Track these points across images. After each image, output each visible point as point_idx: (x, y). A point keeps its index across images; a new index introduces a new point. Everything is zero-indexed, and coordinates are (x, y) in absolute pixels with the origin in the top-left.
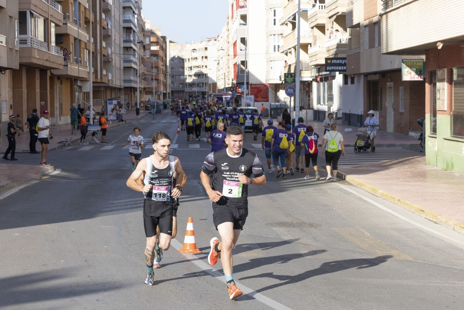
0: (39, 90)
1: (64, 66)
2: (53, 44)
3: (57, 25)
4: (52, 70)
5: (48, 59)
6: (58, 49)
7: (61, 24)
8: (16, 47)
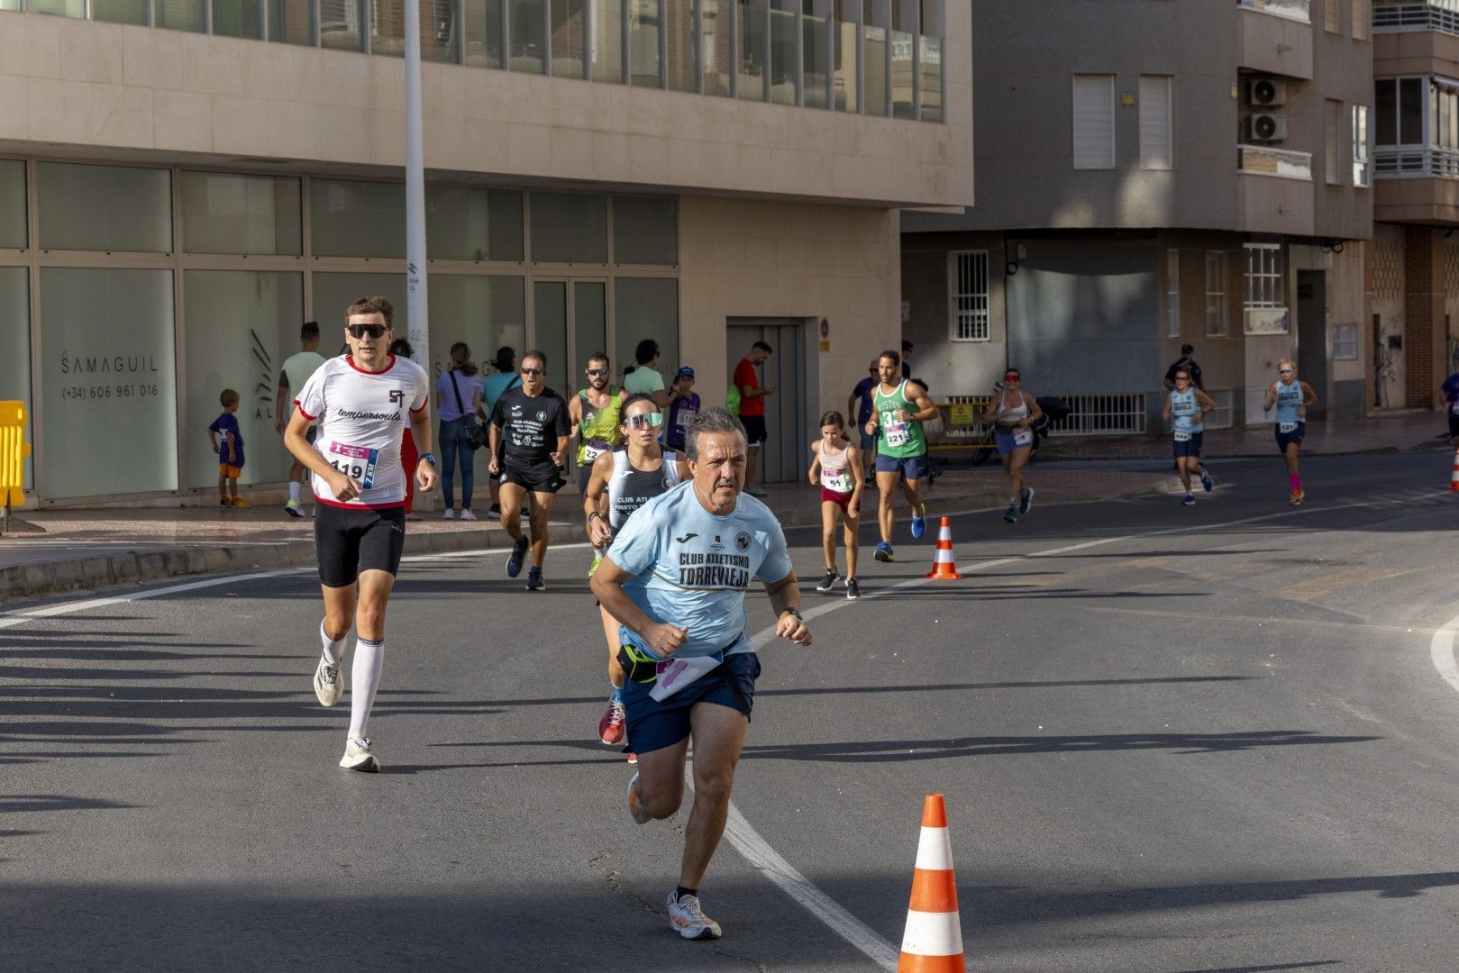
8: (1357, 181)
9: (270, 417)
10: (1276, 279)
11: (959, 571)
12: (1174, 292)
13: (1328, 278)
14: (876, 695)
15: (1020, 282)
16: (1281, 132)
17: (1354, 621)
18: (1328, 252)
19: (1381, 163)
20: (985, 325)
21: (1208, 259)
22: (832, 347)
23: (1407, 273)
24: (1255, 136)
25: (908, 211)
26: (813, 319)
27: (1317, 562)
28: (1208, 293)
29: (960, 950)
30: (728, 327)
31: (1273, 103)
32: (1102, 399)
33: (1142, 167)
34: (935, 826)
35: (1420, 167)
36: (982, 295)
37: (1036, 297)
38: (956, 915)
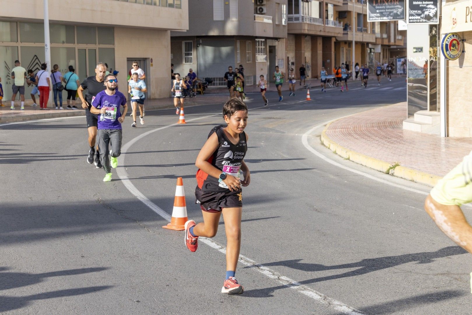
0: (321, 52)
1: (343, 34)
2: (331, 19)
3: (335, 5)
4: (336, 37)
5: (322, 30)
6: (336, 22)
7: (341, 4)
8: (283, 23)
9: (10, 84)
10: (264, 48)
11: (186, 121)
12: (239, 51)
13: (276, 48)
14: (165, 153)
15: (200, 49)
16: (265, 11)
17: (283, 133)
18: (276, 41)
19: (289, 19)
20: (192, 60)
21: (247, 43)
22: (153, 65)
23: (296, 46)
24: (258, 12)
25: (172, 31)
26: (148, 58)
27: (274, 118)
28: (247, 52)
29: (186, 216)
30: (128, 60)
31: (263, 4)
32: (221, 78)
33: (230, 20)
34: (180, 185)
35: (299, 20)
36: (191, 52)
37: (204, 53)
38: (186, 207)
